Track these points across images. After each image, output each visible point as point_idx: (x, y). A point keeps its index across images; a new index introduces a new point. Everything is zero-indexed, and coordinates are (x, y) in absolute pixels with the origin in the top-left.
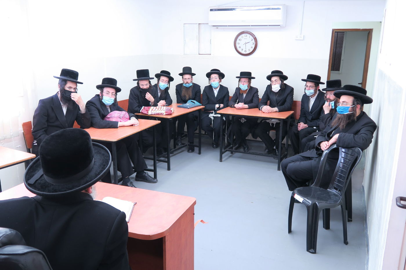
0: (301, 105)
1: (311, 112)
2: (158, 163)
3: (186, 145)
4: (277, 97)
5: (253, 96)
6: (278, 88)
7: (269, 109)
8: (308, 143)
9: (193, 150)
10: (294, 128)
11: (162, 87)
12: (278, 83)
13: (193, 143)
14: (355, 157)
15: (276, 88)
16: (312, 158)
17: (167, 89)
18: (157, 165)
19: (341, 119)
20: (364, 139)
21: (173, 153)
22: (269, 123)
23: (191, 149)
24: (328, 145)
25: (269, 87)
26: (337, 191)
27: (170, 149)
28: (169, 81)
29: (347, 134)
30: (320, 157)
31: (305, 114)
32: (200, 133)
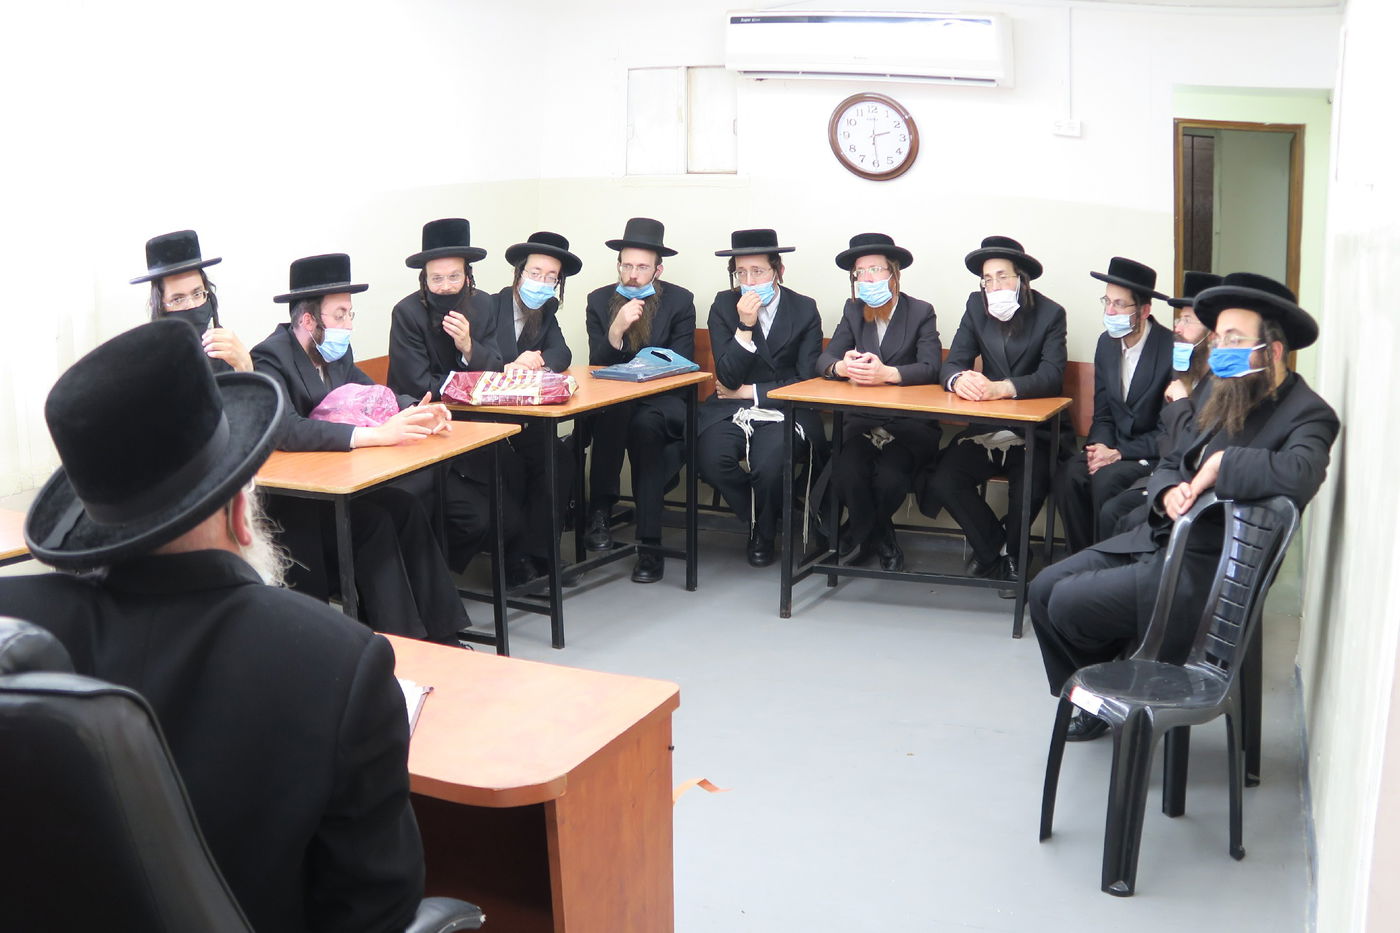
0: (1097, 376)
1: (1131, 402)
2: (515, 616)
3: (631, 551)
4: (1007, 340)
5: (918, 335)
6: (1012, 305)
7: (982, 383)
8: (1123, 518)
9: (656, 574)
10: (1072, 467)
11: (532, 296)
12: (1008, 284)
13: (657, 540)
14: (1273, 535)
15: (1003, 303)
16: (1136, 557)
17: (552, 305)
18: (510, 624)
19: (1226, 397)
20: (1301, 463)
21: (575, 585)
22: (982, 449)
23: (650, 568)
24: (1188, 494)
25: (978, 301)
26: (1217, 668)
27: (562, 565)
28: (560, 273)
29: (1249, 450)
30: (1163, 549)
31: (1109, 412)
32: (692, 501)
